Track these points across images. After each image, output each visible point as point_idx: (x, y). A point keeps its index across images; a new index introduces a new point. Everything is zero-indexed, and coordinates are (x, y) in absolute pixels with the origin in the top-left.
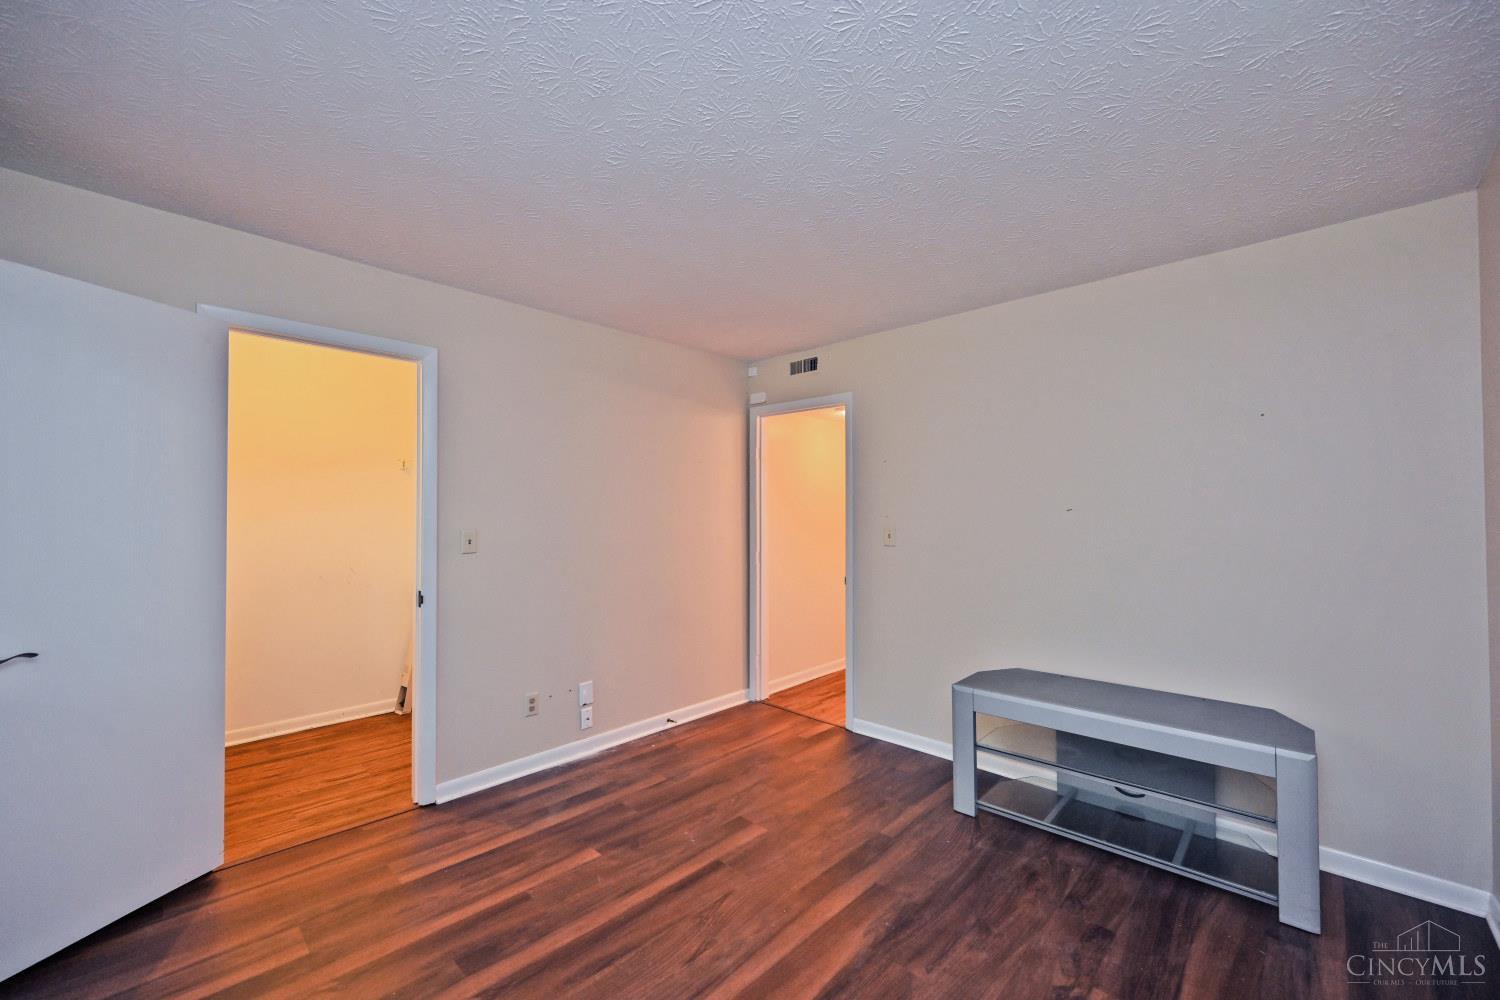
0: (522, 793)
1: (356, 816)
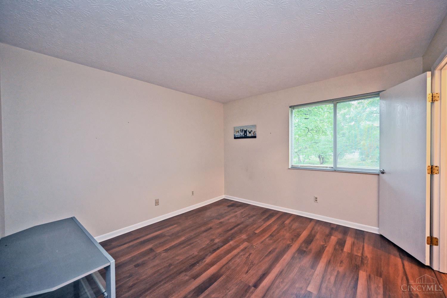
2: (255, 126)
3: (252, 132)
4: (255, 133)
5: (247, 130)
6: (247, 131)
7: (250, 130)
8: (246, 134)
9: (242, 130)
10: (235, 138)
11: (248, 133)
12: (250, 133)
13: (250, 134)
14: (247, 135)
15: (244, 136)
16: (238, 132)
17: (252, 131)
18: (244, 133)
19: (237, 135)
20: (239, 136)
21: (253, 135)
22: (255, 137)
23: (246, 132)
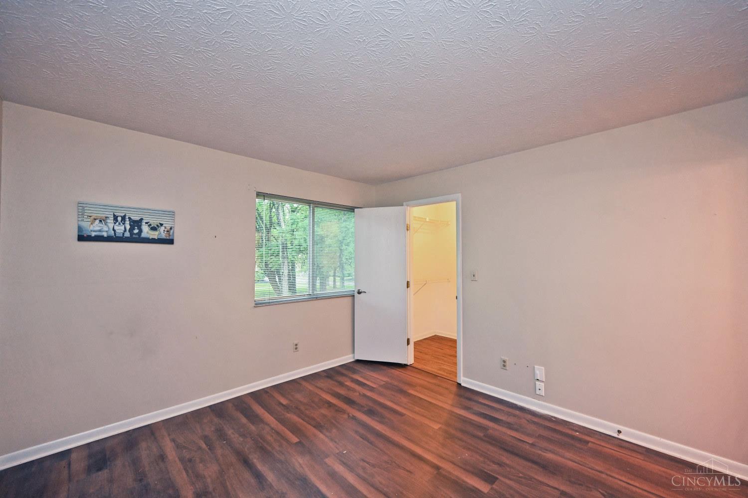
0: (481, 400)
1: (448, 375)
2: (172, 214)
3: (162, 229)
4: (172, 231)
5: (142, 219)
6: (144, 224)
7: (154, 222)
8: (136, 231)
9: (123, 218)
10: (81, 238)
11: (145, 228)
12: (154, 229)
13: (156, 233)
14: (144, 235)
15: (127, 234)
16: (103, 220)
17: (162, 225)
18: (128, 227)
19: (98, 228)
20: (105, 235)
21: (163, 235)
22: (170, 242)
23: (136, 224)
